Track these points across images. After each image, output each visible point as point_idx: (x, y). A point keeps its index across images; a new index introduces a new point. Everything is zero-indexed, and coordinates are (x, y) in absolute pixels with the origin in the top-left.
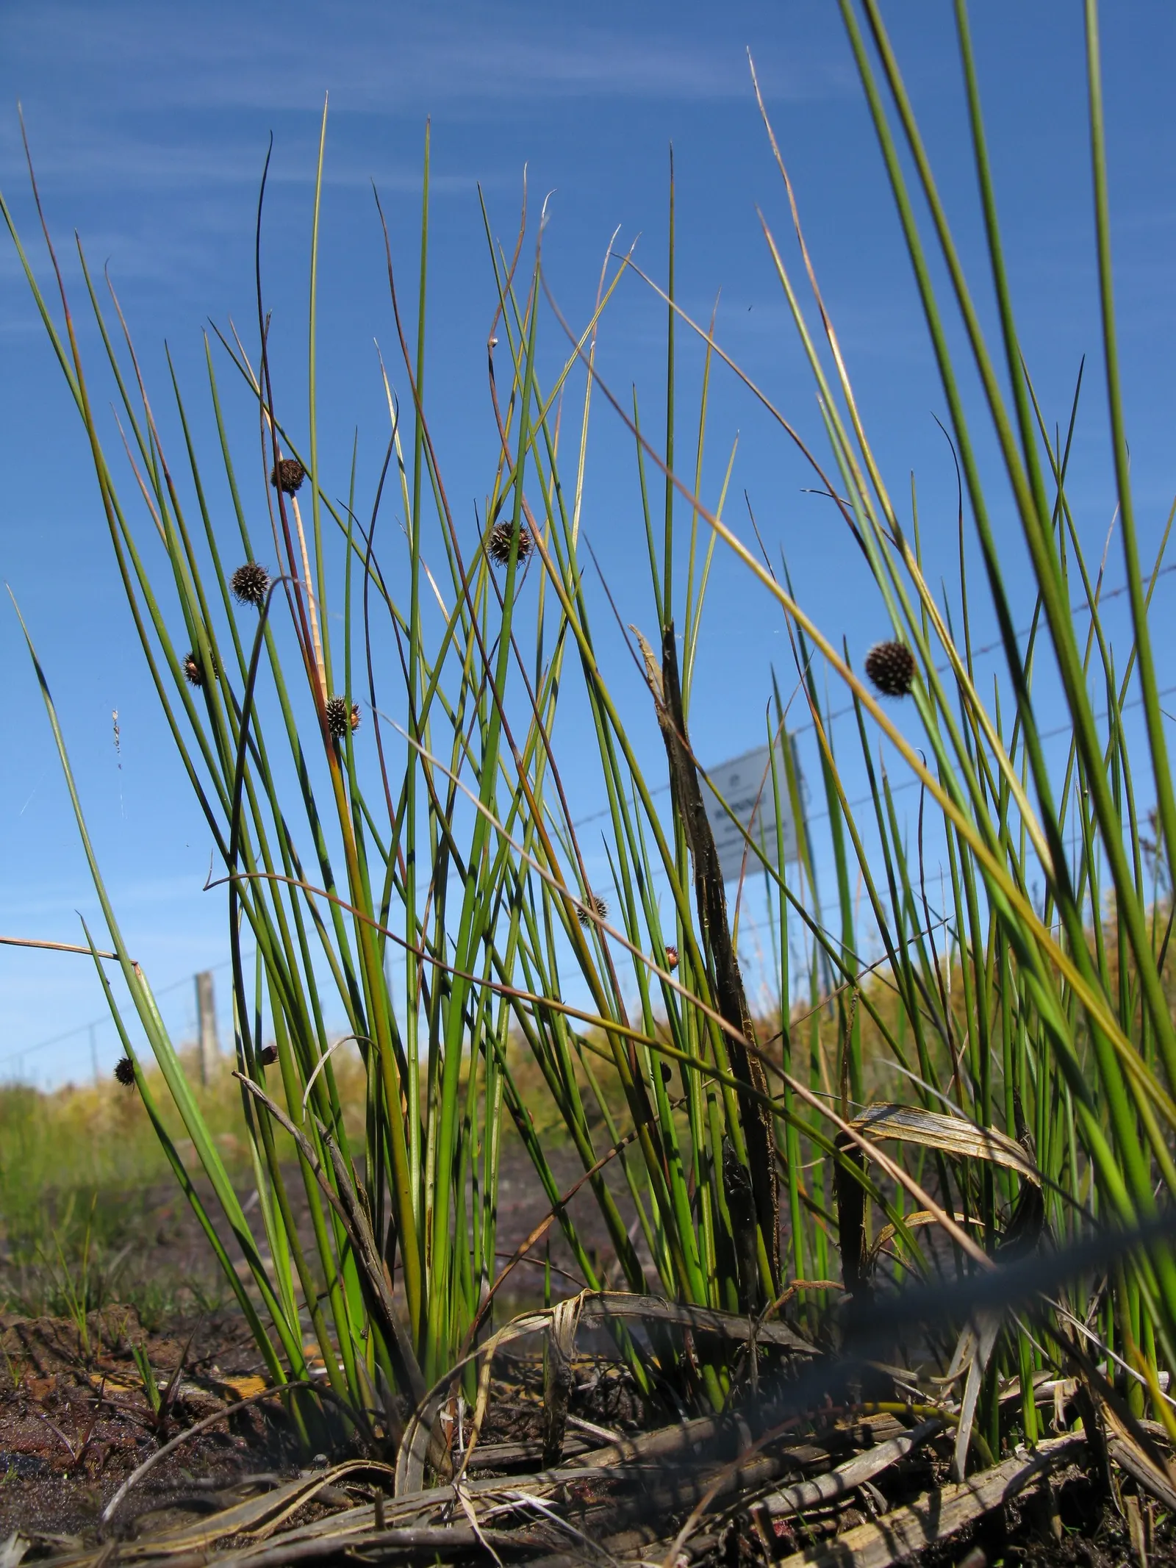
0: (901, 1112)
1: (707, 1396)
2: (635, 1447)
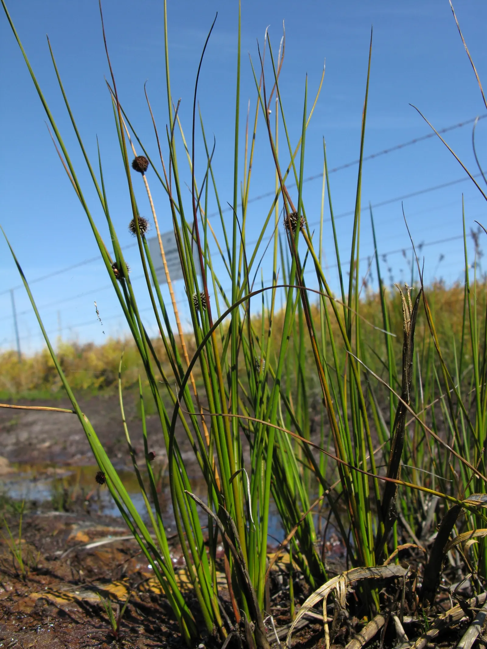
1: (375, 604)
2: (364, 637)
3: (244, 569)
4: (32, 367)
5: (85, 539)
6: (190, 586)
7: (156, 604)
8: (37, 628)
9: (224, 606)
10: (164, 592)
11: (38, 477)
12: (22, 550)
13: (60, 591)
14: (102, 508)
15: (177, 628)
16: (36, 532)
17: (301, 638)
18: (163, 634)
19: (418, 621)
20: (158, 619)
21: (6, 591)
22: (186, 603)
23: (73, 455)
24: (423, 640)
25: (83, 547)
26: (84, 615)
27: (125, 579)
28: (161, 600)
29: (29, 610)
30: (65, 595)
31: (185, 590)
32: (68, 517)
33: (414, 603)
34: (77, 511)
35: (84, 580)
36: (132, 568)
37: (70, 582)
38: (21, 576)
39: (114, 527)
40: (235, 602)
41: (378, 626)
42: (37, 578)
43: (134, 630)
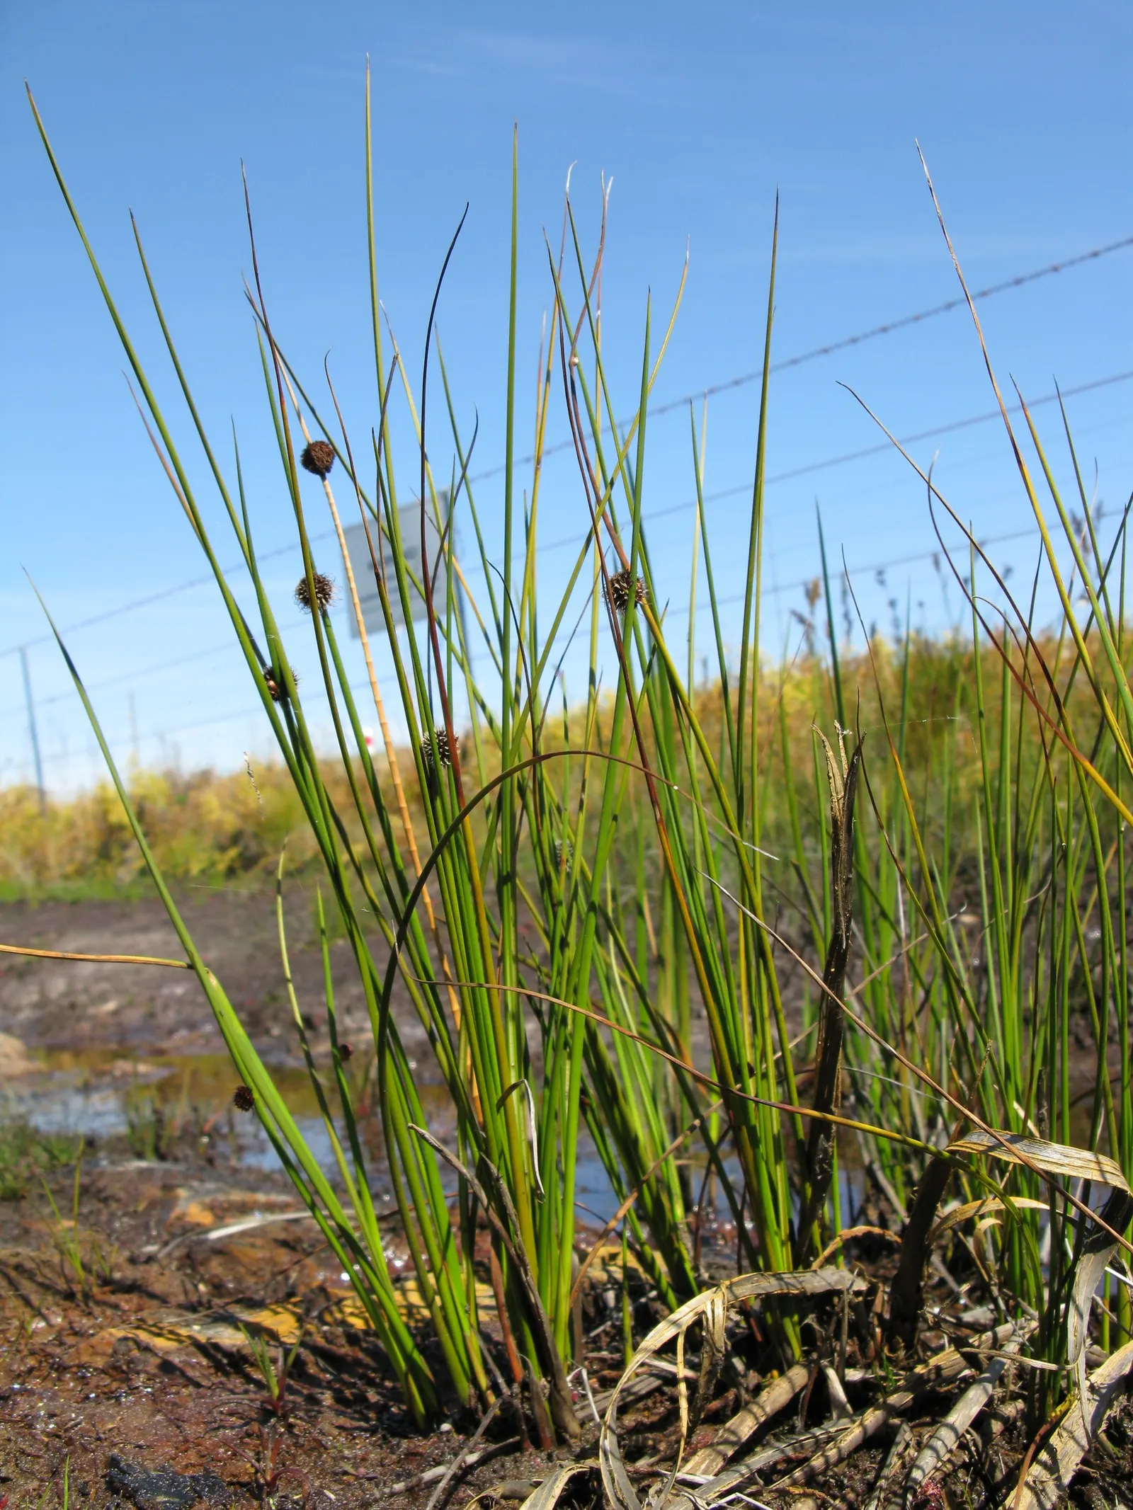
0: (1026, 1141)
1: (789, 1344)
2: (763, 1408)
3: (526, 1275)
4: (71, 825)
5: (206, 1218)
6: (426, 1313)
7: (357, 1349)
8: (121, 1396)
9: (494, 1352)
10: (373, 1326)
11: (94, 1081)
12: (81, 1242)
13: (161, 1325)
14: (240, 1150)
15: (398, 1395)
16: (101, 1206)
17: (646, 1413)
18: (370, 1406)
19: (875, 1378)
20: (360, 1379)
21: (50, 1325)
22: (417, 1346)
23: (171, 1032)
24: (878, 1413)
25: (203, 1237)
26: (212, 1371)
27: (293, 1300)
28: (367, 1342)
29: (100, 1362)
30: (171, 1332)
31: (417, 1321)
32: (167, 1173)
33: (872, 1343)
34: (186, 1158)
35: (209, 1302)
36: (307, 1280)
37: (180, 1306)
38: (79, 1296)
39: (267, 1192)
40: (512, 1342)
41: (793, 1387)
42: (113, 1299)
43: (312, 1400)
